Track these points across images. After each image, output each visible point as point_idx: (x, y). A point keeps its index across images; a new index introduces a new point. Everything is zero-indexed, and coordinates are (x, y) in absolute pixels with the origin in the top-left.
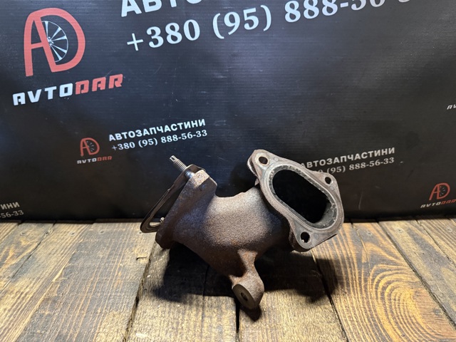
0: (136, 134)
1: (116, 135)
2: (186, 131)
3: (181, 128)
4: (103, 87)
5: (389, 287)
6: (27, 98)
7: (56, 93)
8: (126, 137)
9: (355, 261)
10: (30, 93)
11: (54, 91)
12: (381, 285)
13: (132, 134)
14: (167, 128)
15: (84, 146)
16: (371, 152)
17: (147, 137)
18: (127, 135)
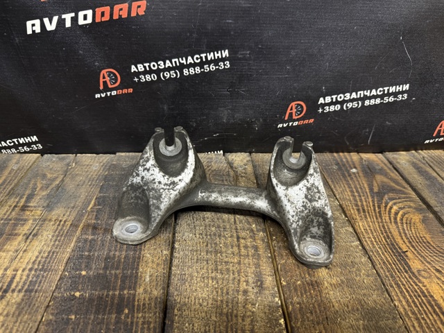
0: (158, 65)
1: (138, 66)
2: (209, 62)
3: (204, 60)
4: (125, 15)
5: (401, 213)
6: (43, 25)
7: (75, 20)
8: (148, 69)
9: (368, 191)
10: (46, 20)
11: (72, 18)
12: (393, 211)
13: (154, 66)
14: (190, 60)
15: (104, 78)
16: (386, 89)
17: (169, 69)
18: (149, 66)
